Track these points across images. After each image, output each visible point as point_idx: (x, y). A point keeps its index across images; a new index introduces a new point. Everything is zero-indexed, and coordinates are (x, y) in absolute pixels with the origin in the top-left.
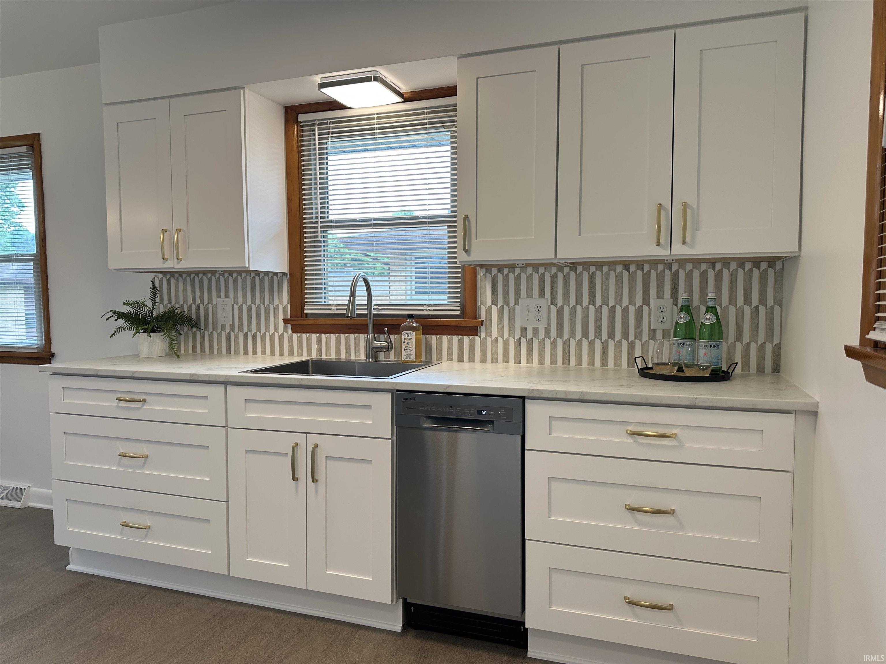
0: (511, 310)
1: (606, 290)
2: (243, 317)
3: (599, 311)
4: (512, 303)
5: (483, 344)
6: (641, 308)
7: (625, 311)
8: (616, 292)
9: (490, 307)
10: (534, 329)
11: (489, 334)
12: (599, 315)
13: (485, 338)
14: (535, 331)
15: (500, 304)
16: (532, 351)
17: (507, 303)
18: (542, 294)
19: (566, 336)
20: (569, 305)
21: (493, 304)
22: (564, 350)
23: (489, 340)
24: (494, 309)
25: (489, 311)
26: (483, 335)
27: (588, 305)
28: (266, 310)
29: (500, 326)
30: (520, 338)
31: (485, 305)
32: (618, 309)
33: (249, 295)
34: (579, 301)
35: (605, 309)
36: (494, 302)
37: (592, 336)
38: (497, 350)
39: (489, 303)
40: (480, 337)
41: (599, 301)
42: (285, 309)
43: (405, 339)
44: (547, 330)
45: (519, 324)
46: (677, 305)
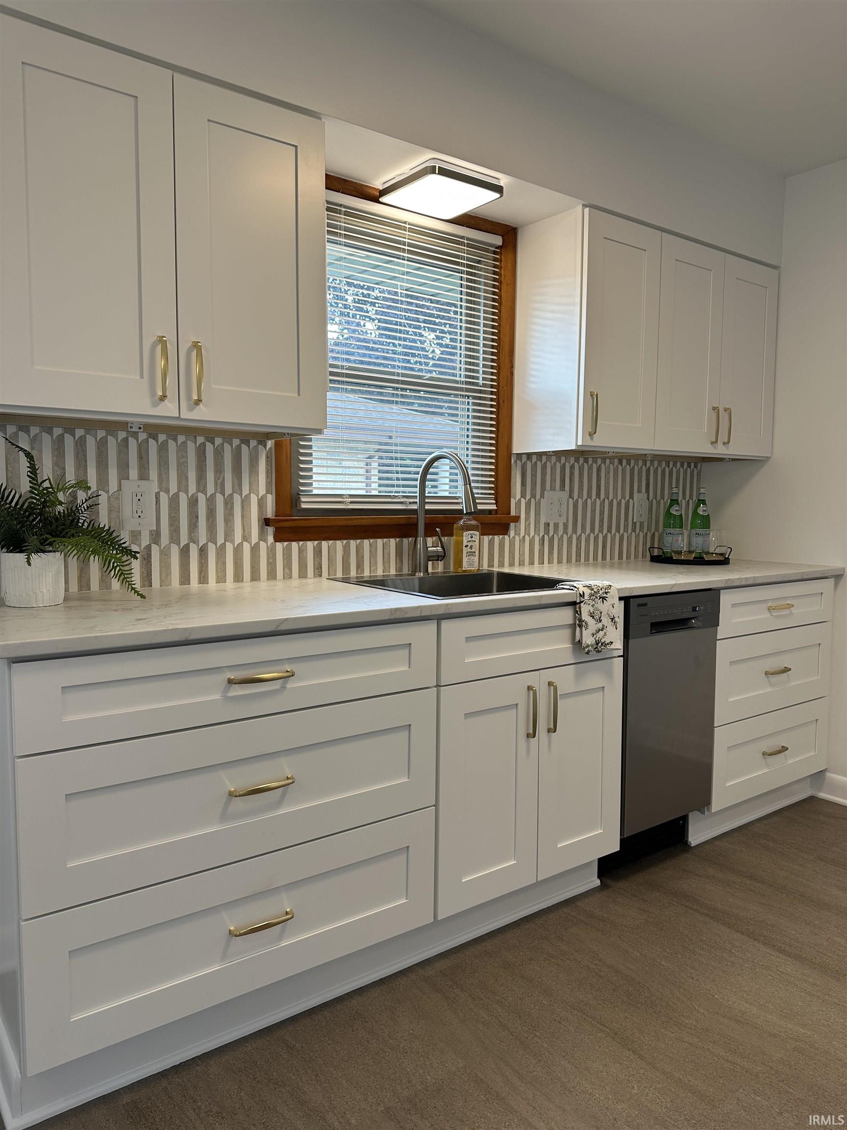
0: (537, 504)
1: (607, 483)
2: (179, 516)
3: (602, 504)
4: (538, 497)
5: (512, 544)
6: (628, 501)
7: (619, 504)
8: (614, 486)
9: (520, 500)
10: (555, 524)
11: (517, 533)
12: (603, 508)
13: (514, 537)
15: (528, 497)
16: (553, 549)
17: (533, 496)
18: (562, 486)
19: (579, 532)
20: (582, 499)
21: (522, 497)
22: (577, 546)
23: (517, 538)
24: (523, 501)
25: (518, 504)
26: (512, 533)
27: (596, 499)
28: (226, 503)
29: (527, 523)
30: (543, 536)
31: (515, 498)
33: (192, 475)
38: (524, 551)
39: (518, 496)
40: (509, 537)
42: (261, 503)
43: (468, 542)
44: (566, 526)
45: (543, 520)
46: (648, 499)
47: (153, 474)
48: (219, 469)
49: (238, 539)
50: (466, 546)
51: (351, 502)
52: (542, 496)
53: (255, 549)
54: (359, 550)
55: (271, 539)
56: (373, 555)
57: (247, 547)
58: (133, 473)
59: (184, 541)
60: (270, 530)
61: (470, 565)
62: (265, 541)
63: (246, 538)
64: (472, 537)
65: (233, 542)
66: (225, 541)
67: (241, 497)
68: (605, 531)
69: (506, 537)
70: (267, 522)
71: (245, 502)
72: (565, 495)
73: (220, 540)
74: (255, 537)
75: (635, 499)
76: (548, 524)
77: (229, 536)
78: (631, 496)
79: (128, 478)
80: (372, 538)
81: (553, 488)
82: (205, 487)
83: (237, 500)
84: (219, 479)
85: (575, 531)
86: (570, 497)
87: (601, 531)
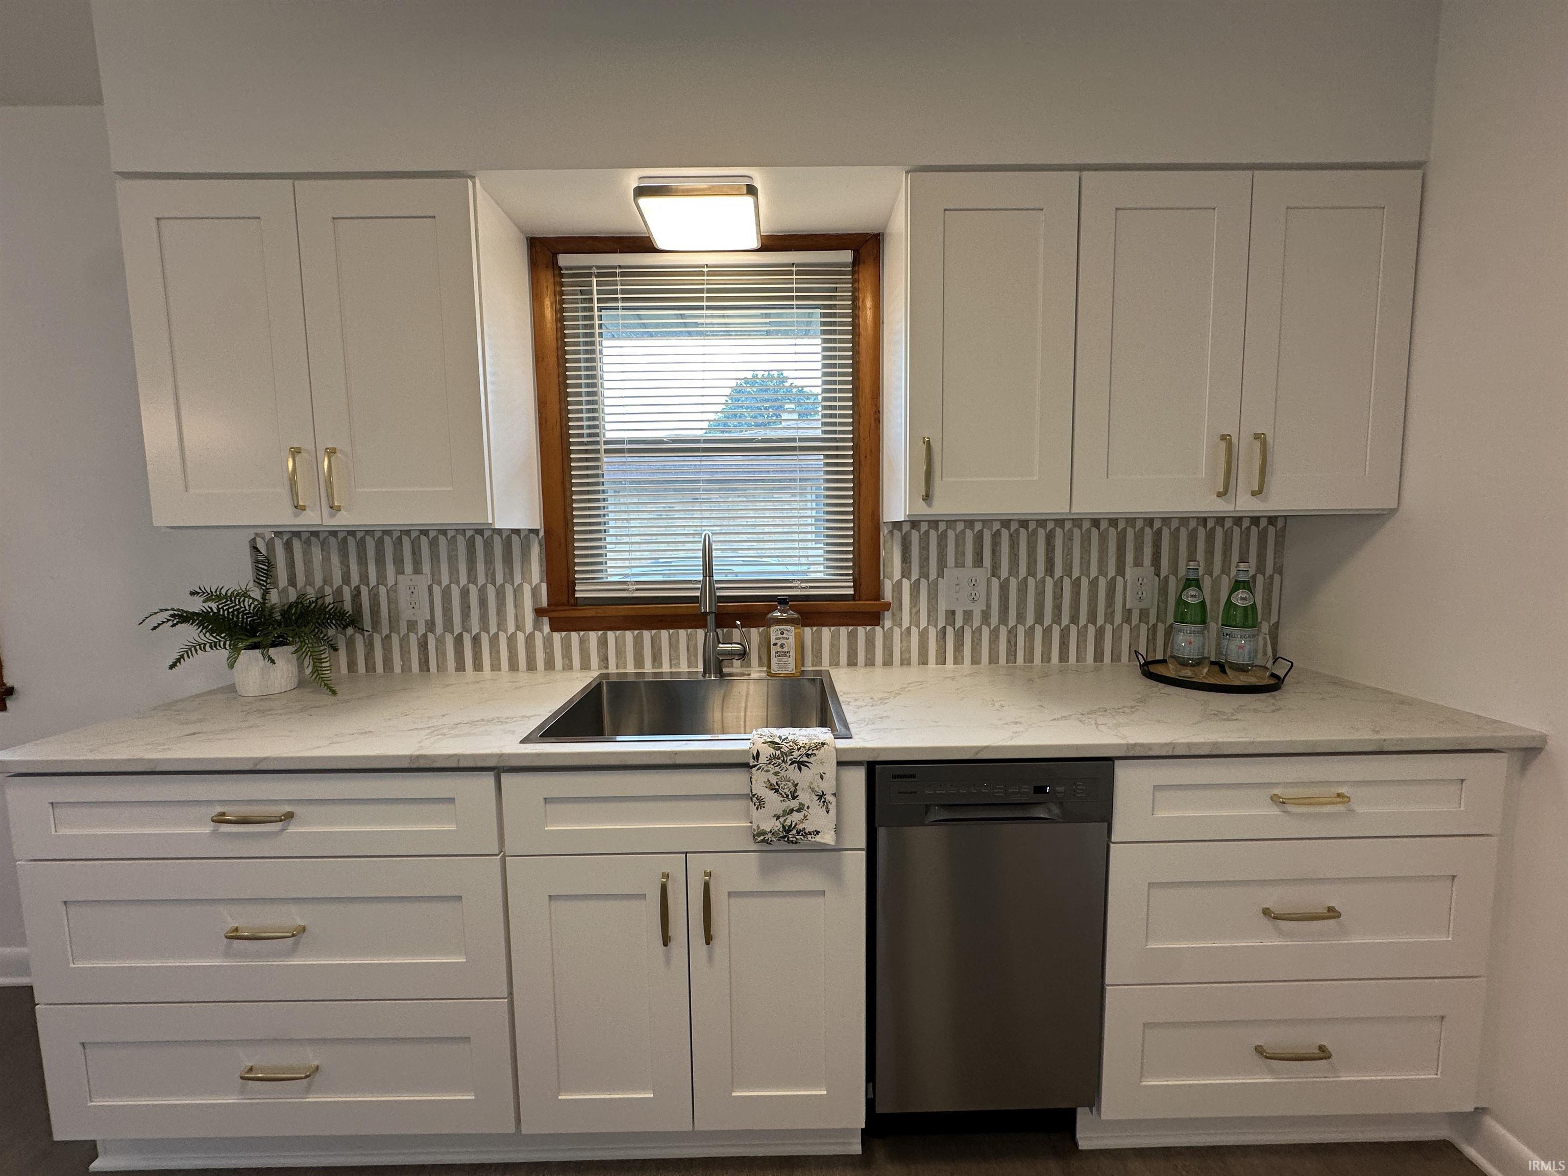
0: (932, 586)
1: (1068, 555)
2: (451, 606)
3: (1059, 585)
4: (933, 575)
5: (888, 637)
6: (1114, 579)
7: (1094, 584)
8: (1082, 558)
9: (899, 583)
10: (965, 612)
11: (898, 623)
12: (1058, 590)
13: (891, 629)
14: (968, 615)
15: (914, 577)
16: (963, 645)
17: (924, 574)
18: (978, 561)
19: (1012, 622)
20: (1017, 578)
21: (903, 576)
22: (1009, 641)
23: (897, 631)
24: (906, 584)
25: (898, 587)
26: (888, 624)
27: (1045, 577)
28: (498, 593)
29: (914, 610)
30: (944, 628)
31: (891, 578)
32: (1085, 582)
33: (463, 568)
34: (1031, 572)
35: (1067, 582)
36: (906, 573)
37: (1047, 621)
38: (909, 646)
39: (897, 575)
40: (883, 628)
41: (1058, 572)
42: (535, 593)
43: (776, 639)
44: (986, 616)
45: (943, 607)
46: (1158, 575)
47: (426, 568)
49: (511, 629)
52: (940, 574)
53: (530, 639)
54: (655, 641)
55: (547, 629)
57: (521, 637)
58: (408, 568)
59: (457, 629)
60: (546, 620)
61: (782, 667)
62: (541, 630)
63: (519, 627)
64: (782, 633)
65: (506, 631)
66: (498, 630)
67: (513, 586)
68: (1065, 621)
69: (878, 628)
70: (539, 612)
72: (981, 574)
73: (493, 629)
74: (529, 627)
75: (1127, 576)
76: (953, 613)
77: (501, 625)
78: (1121, 570)
79: (403, 573)
81: (960, 564)
82: (476, 578)
83: (509, 590)
84: (489, 569)
85: (1003, 619)
86: (993, 575)
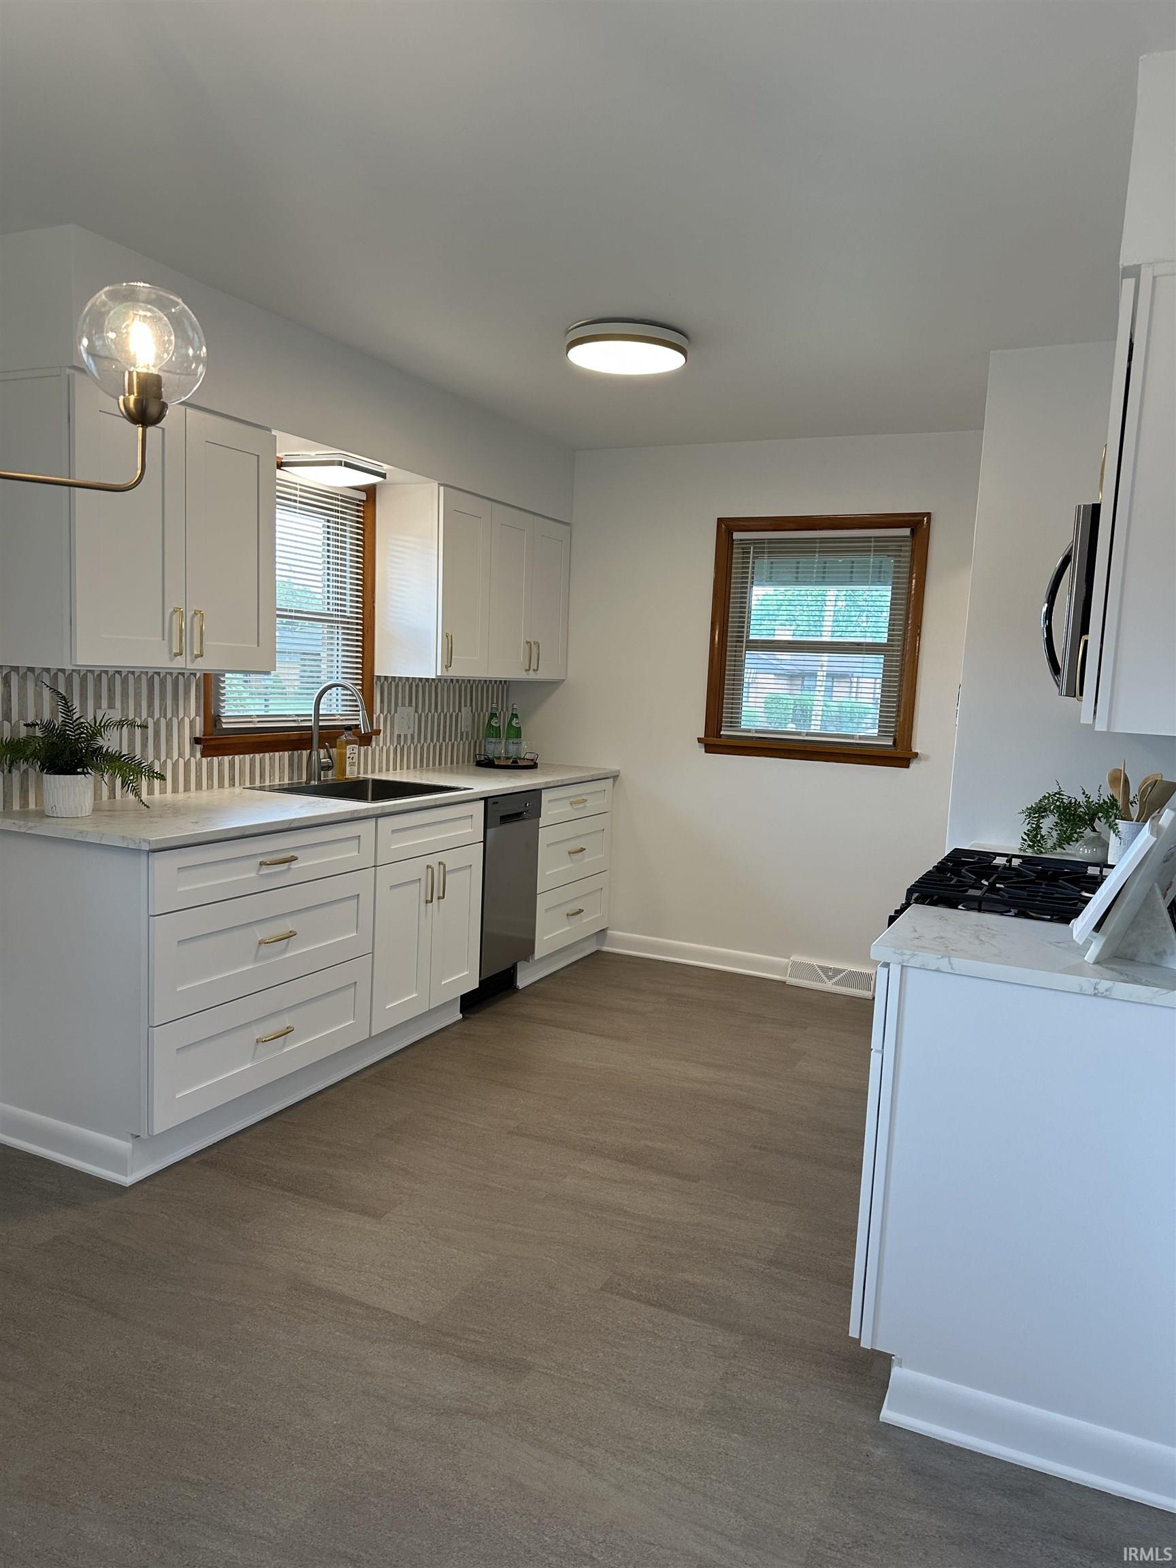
0: (392, 718)
1: (442, 701)
2: (135, 737)
3: (439, 716)
4: (393, 712)
5: (374, 754)
6: (458, 714)
7: (451, 716)
8: (447, 703)
9: (380, 716)
10: (405, 735)
11: (377, 744)
12: (439, 721)
13: (375, 748)
14: (406, 736)
15: (385, 713)
16: (404, 757)
17: (389, 711)
18: (410, 704)
19: (422, 742)
20: (424, 713)
22: (421, 754)
24: (382, 717)
25: (379, 719)
26: (374, 744)
27: (434, 712)
28: (167, 726)
29: (385, 735)
30: (396, 746)
31: (377, 714)
32: (448, 715)
33: (144, 704)
34: (430, 711)
35: (442, 715)
36: (382, 712)
37: (435, 741)
38: (382, 760)
39: (378, 712)
41: (439, 709)
42: (192, 723)
43: (350, 754)
44: (412, 736)
45: (396, 732)
46: (472, 711)
47: (118, 704)
48: (163, 698)
49: (175, 757)
50: (349, 758)
51: (259, 722)
52: (396, 711)
53: (187, 764)
54: (262, 761)
55: (198, 755)
56: (272, 766)
57: (181, 761)
58: (104, 704)
60: (198, 747)
61: (351, 773)
62: (195, 757)
63: (181, 755)
64: (353, 750)
65: (172, 759)
66: (167, 757)
67: (178, 720)
68: (441, 741)
69: (369, 747)
70: (197, 741)
71: (181, 723)
72: (412, 709)
73: (163, 758)
74: (187, 756)
75: (462, 712)
76: (400, 735)
77: (169, 754)
78: (460, 710)
79: (100, 708)
80: (271, 752)
81: (403, 705)
82: (153, 712)
83: (175, 721)
84: (163, 705)
85: (419, 741)
86: (416, 712)
87: (438, 740)
